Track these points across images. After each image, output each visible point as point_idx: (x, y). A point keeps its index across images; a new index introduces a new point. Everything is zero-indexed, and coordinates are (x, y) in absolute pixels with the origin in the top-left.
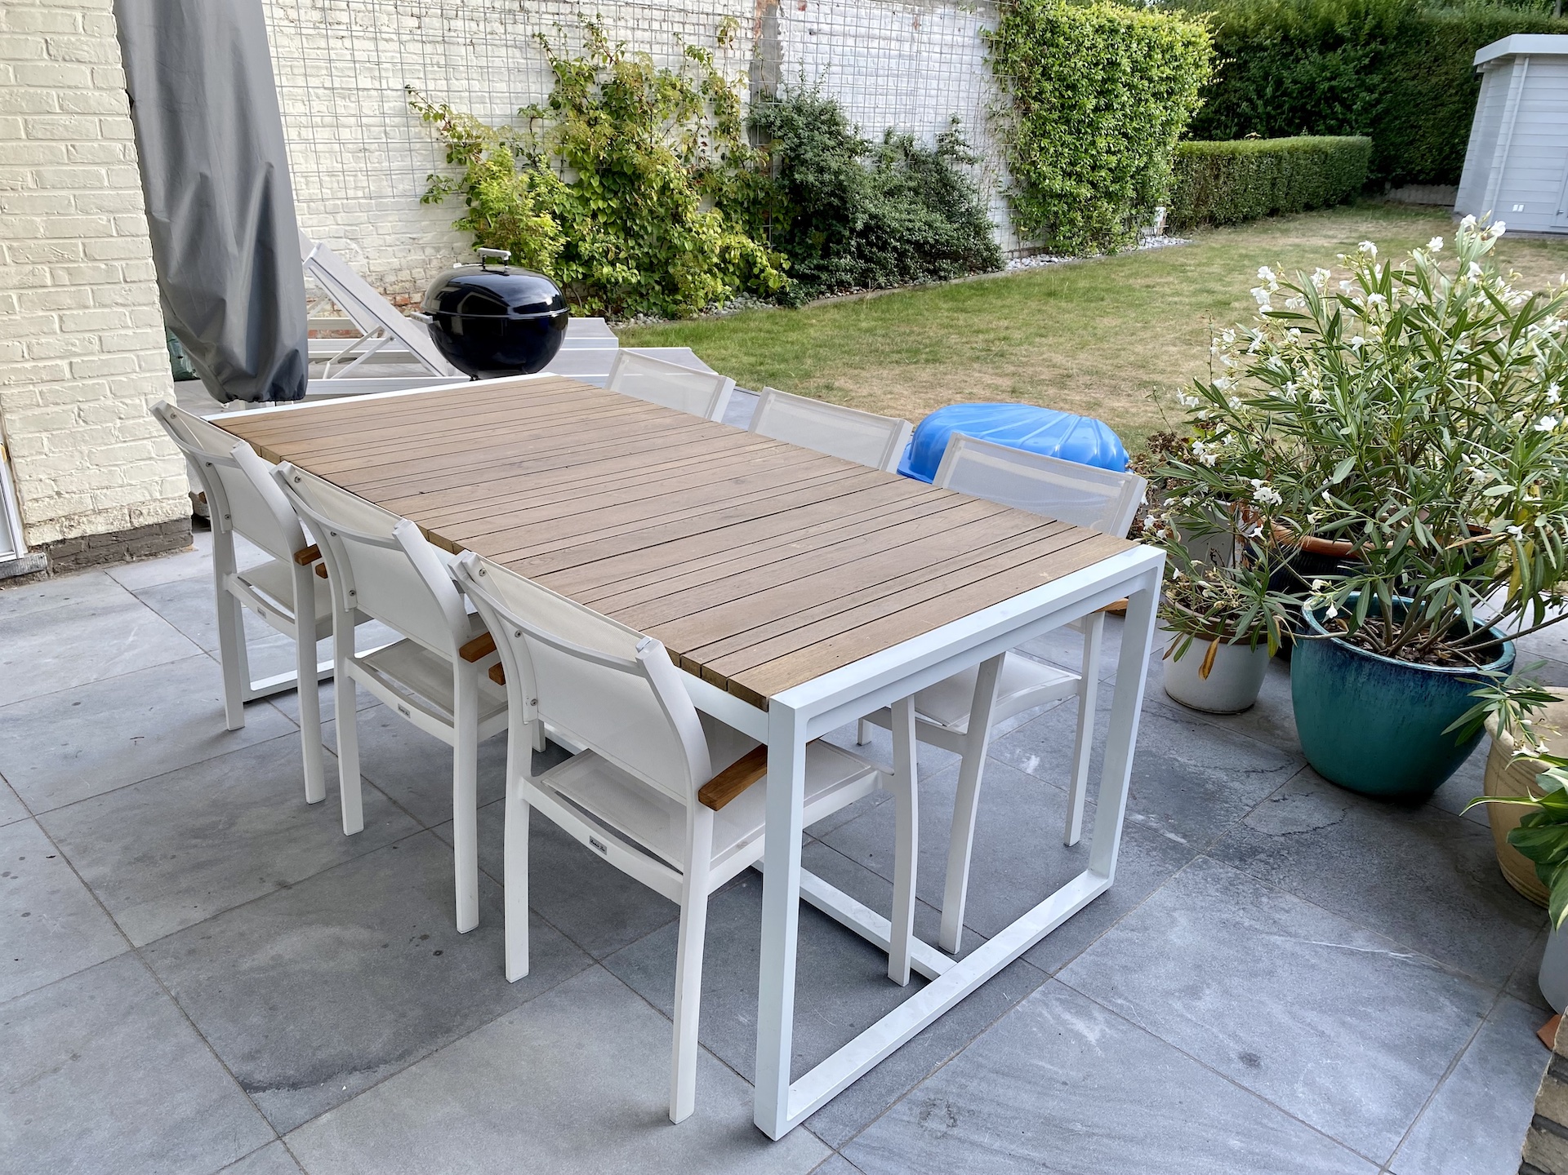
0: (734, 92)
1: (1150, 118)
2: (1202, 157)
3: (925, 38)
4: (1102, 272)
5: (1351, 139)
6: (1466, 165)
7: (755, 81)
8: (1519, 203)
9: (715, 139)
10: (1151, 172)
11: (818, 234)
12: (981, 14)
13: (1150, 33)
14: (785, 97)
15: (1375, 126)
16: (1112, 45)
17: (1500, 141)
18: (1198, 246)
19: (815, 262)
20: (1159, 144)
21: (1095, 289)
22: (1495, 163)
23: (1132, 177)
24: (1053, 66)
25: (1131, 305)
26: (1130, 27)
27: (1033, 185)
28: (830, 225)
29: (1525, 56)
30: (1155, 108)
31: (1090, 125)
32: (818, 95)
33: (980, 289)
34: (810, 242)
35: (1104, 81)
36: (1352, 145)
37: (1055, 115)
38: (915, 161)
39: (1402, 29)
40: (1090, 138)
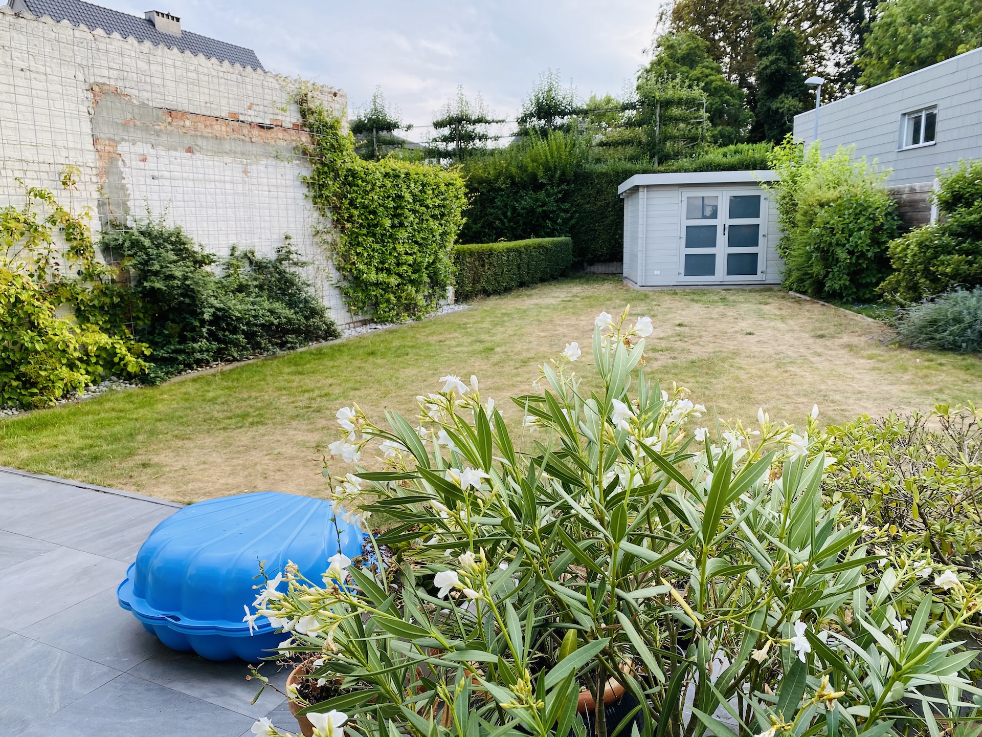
0: (83, 222)
1: (432, 231)
2: (471, 254)
3: (254, 181)
4: (411, 333)
5: (559, 239)
6: (625, 250)
7: (105, 214)
8: (657, 270)
9: (68, 259)
10: (438, 265)
11: (174, 326)
12: (297, 165)
13: (422, 177)
14: (134, 225)
15: (571, 231)
16: (397, 185)
17: (640, 235)
18: (476, 310)
19: (172, 347)
20: (441, 247)
21: (404, 346)
22: (640, 248)
23: (426, 269)
24: (357, 198)
25: (427, 356)
26: (407, 174)
27: (356, 278)
28: (185, 318)
29: (644, 186)
30: (433, 224)
31: (391, 236)
32: (164, 224)
33: (320, 354)
34: (166, 332)
35: (395, 208)
36: (561, 243)
37: (364, 231)
38: (259, 267)
39: (576, 175)
40: (392, 246)
